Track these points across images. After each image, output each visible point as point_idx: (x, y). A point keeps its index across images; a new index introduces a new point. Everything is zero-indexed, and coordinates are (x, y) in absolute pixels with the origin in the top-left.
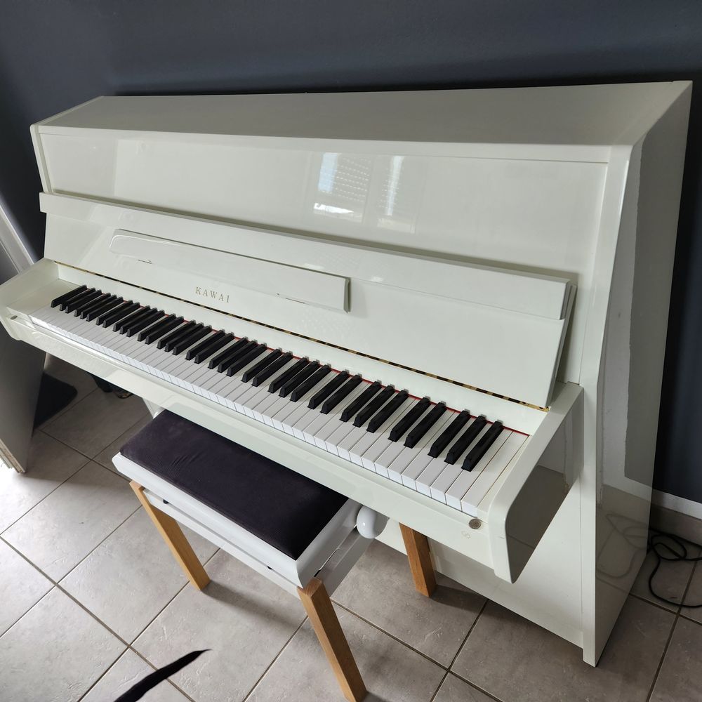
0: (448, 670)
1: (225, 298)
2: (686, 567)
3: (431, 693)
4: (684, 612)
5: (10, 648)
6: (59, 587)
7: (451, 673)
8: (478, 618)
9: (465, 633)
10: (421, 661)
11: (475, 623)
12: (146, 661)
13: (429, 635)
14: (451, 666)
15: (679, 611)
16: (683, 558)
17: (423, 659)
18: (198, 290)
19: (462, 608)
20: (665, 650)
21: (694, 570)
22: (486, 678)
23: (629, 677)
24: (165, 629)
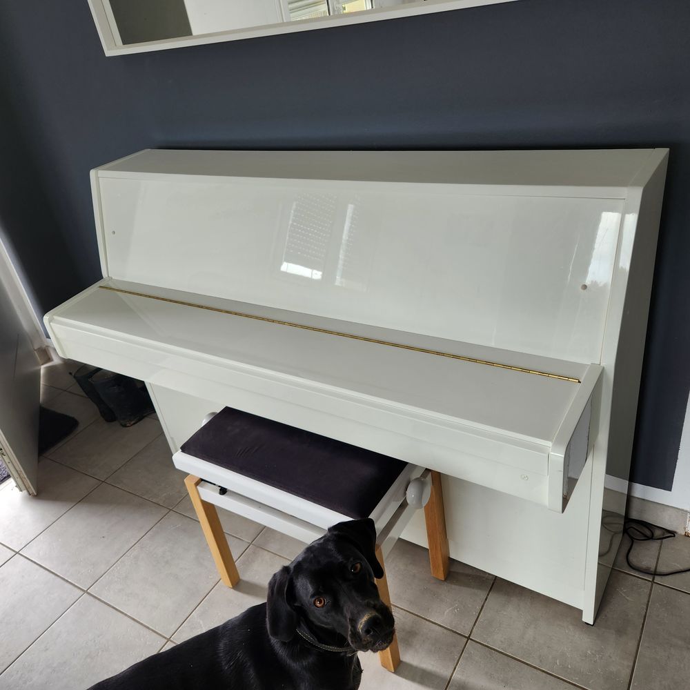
0: (468, 638)
2: (654, 545)
3: (457, 657)
4: (658, 579)
5: (47, 650)
6: (89, 594)
7: (471, 639)
8: (488, 595)
9: (478, 608)
10: (443, 633)
11: (486, 599)
13: (447, 611)
14: (470, 635)
15: (653, 579)
16: (651, 538)
17: (445, 631)
19: (473, 588)
20: (647, 610)
21: (661, 546)
22: (502, 642)
23: (620, 632)
24: (201, 622)
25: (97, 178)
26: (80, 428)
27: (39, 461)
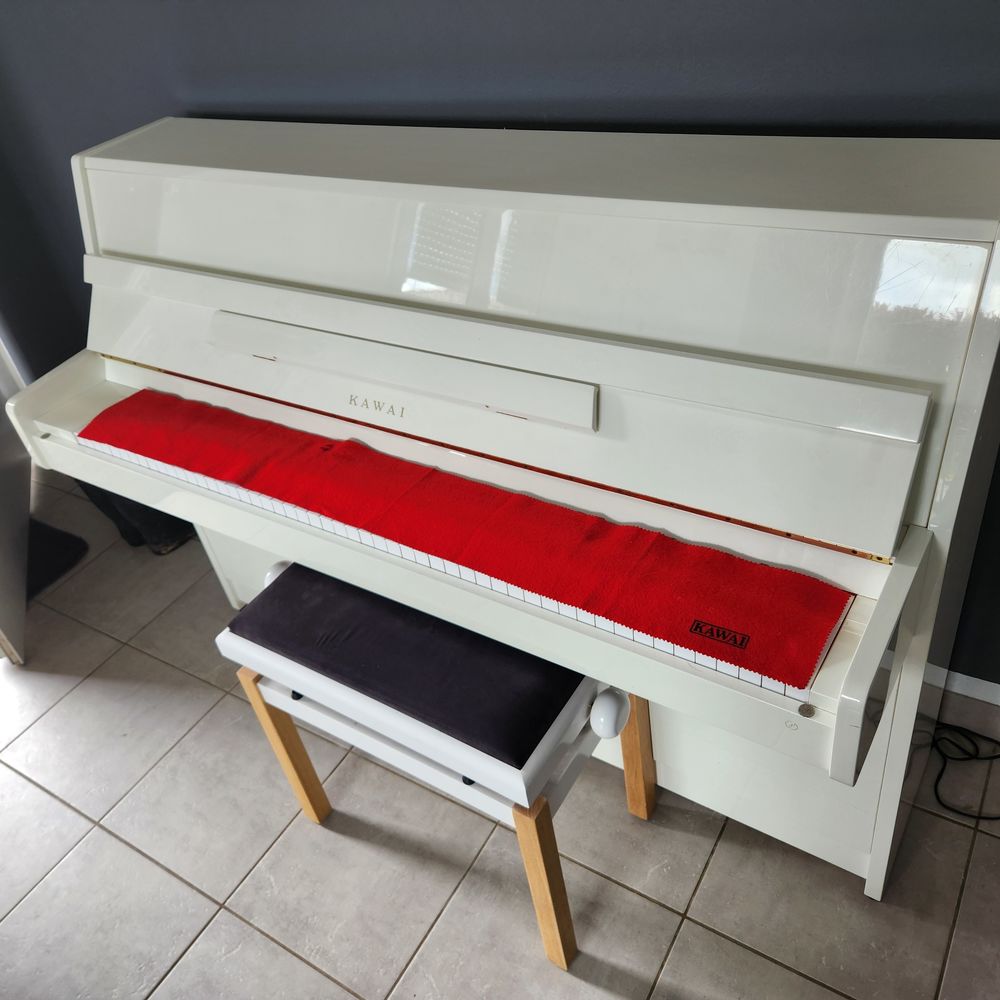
0: (684, 916)
1: (398, 411)
2: (979, 769)
3: (665, 948)
4: (984, 825)
5: (37, 916)
6: (102, 827)
7: (689, 919)
8: (716, 845)
9: (701, 866)
10: (645, 907)
11: (712, 853)
12: (251, 925)
13: (652, 870)
14: (687, 910)
15: (977, 825)
16: (974, 756)
17: (648, 903)
18: (352, 400)
19: (693, 832)
20: (965, 876)
21: (989, 772)
22: (736, 924)
23: (923, 912)
24: (272, 879)
25: (84, 170)
26: (91, 555)
27: (28, 608)
